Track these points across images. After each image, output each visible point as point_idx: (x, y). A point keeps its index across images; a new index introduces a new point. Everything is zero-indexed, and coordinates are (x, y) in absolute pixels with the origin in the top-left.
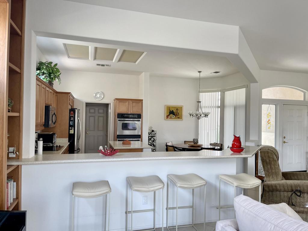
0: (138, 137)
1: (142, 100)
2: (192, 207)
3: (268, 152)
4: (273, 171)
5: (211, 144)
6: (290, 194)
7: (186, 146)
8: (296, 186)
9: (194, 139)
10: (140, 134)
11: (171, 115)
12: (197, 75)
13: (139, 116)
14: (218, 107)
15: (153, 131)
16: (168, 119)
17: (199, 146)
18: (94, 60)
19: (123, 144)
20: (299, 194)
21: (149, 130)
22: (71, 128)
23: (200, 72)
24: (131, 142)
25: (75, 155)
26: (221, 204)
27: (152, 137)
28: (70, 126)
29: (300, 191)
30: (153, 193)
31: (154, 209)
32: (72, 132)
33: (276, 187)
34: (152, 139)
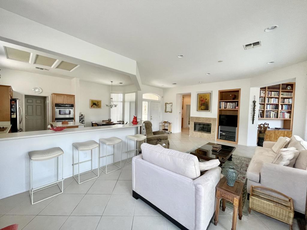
0: (72, 119)
1: (75, 95)
2: (113, 154)
3: (148, 123)
4: (150, 132)
5: (118, 122)
6: (157, 140)
7: (104, 123)
8: (159, 137)
9: (109, 119)
10: (73, 117)
11: (94, 105)
12: (110, 83)
13: (72, 106)
14: (121, 102)
15: (82, 115)
16: (92, 108)
17: (112, 123)
18: (34, 64)
19: (62, 123)
20: (160, 140)
21: (80, 114)
22: (12, 113)
23: (112, 82)
24: (69, 122)
25: (18, 133)
26: (128, 150)
27: (82, 119)
28: (11, 112)
29: (160, 139)
30: (90, 151)
31: (91, 160)
32: (14, 116)
33: (151, 138)
34: (82, 120)
